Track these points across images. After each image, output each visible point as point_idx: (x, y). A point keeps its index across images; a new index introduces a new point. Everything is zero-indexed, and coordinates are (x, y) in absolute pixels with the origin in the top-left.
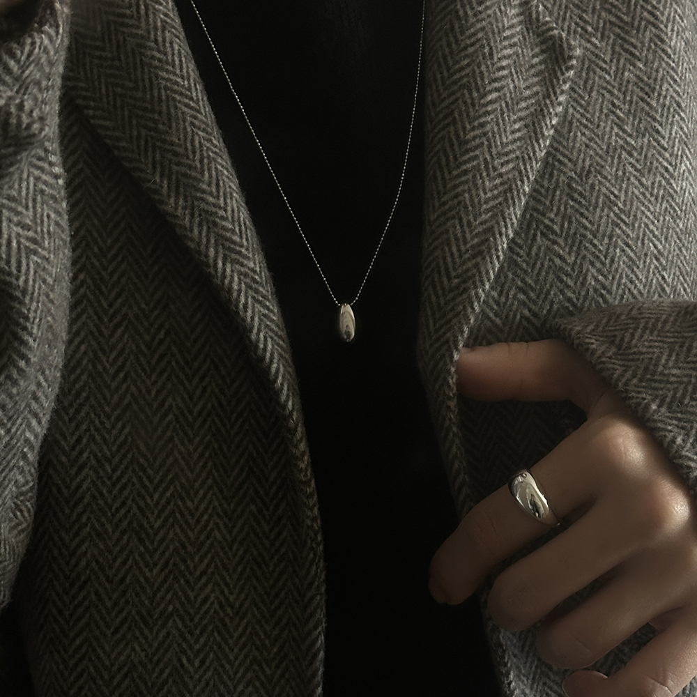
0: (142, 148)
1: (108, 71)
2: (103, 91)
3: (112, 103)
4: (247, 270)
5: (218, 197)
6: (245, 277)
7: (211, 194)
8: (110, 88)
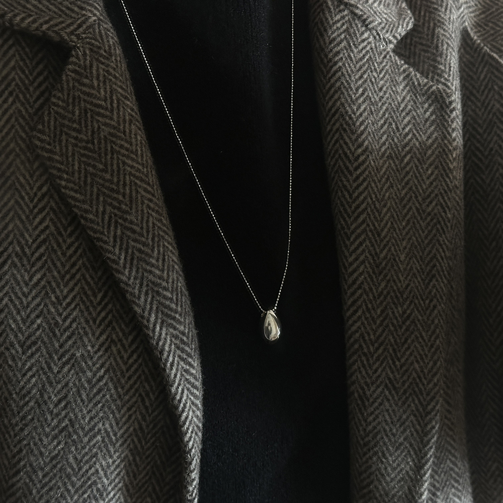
0: (106, 222)
1: (82, 152)
2: (76, 167)
3: (83, 179)
4: (178, 333)
5: (163, 271)
6: (176, 339)
7: (157, 268)
8: (83, 166)
